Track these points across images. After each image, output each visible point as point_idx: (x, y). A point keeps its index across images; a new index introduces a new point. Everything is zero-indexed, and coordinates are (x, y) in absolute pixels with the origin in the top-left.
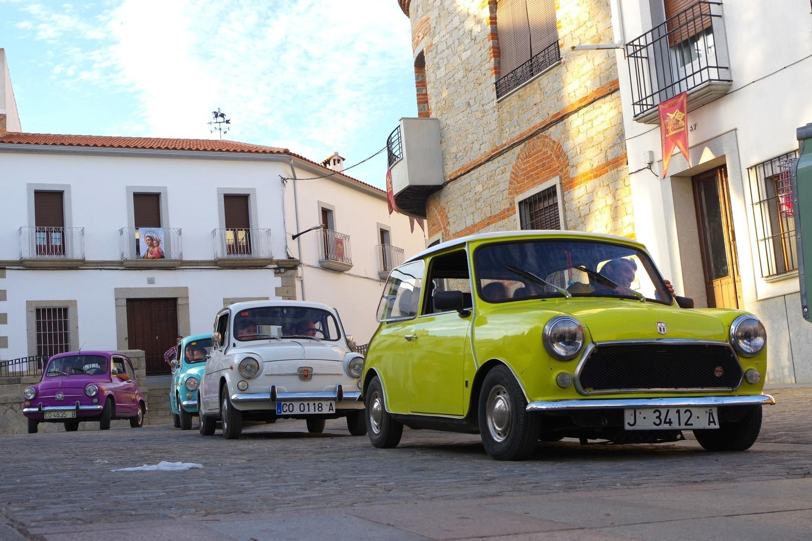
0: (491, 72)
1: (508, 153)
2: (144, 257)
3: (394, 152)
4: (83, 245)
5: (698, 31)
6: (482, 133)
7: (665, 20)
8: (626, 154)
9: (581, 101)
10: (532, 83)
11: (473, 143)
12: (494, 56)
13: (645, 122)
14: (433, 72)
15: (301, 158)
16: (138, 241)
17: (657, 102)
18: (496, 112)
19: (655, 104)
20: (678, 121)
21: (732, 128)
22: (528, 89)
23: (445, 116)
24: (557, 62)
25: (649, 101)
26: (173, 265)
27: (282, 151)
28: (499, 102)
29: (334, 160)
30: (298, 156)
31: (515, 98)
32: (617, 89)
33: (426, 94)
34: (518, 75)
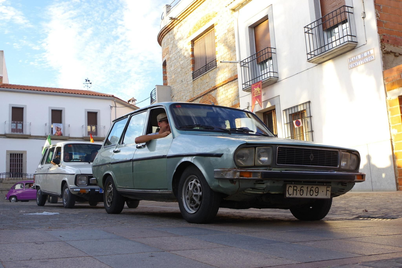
0: (191, 69)
1: (196, 100)
2: (54, 135)
3: (153, 98)
4: (30, 129)
5: (267, 58)
6: (186, 93)
7: (255, 53)
8: (239, 103)
9: (224, 82)
10: (206, 74)
11: (183, 96)
12: (192, 63)
13: (247, 91)
14: (169, 68)
15: (119, 99)
16: (52, 128)
18: (192, 85)
19: (250, 85)
20: (258, 91)
21: (278, 95)
22: (204, 76)
23: (173, 85)
24: (215, 67)
25: (248, 83)
26: (66, 139)
27: (111, 96)
28: (193, 81)
29: (132, 100)
30: (117, 98)
31: (199, 80)
32: (237, 78)
33: (167, 76)
34: (201, 71)
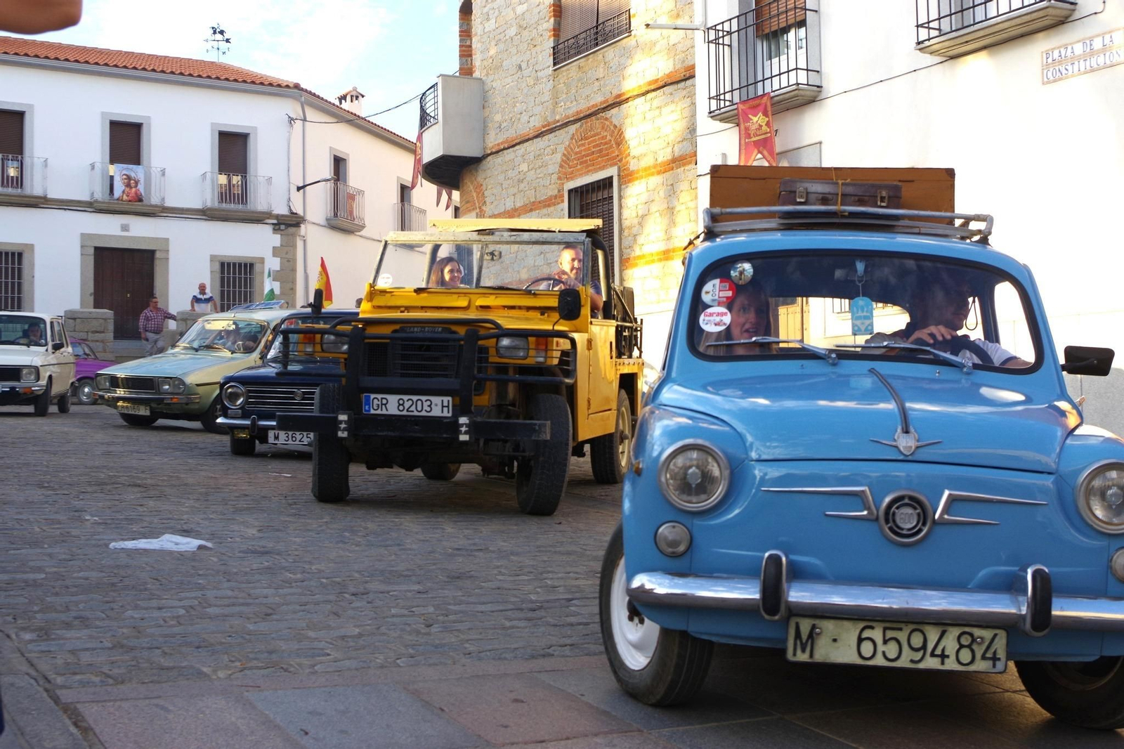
0: (549, 34)
1: (561, 131)
2: (118, 199)
3: (428, 111)
4: (45, 178)
5: (789, 23)
6: (533, 104)
7: (754, 8)
8: (696, 152)
9: (650, 83)
10: (596, 54)
11: (521, 113)
12: (554, 16)
13: (721, 120)
14: (481, 23)
15: (318, 97)
16: (112, 178)
17: (736, 100)
18: (551, 81)
19: (735, 102)
20: (761, 126)
21: (817, 141)
22: (591, 60)
23: (491, 78)
24: (627, 34)
25: (728, 96)
26: (153, 212)
27: (291, 85)
28: (555, 70)
29: (352, 96)
30: (310, 93)
31: (574, 68)
32: (693, 76)
33: (471, 46)
34: (581, 42)
